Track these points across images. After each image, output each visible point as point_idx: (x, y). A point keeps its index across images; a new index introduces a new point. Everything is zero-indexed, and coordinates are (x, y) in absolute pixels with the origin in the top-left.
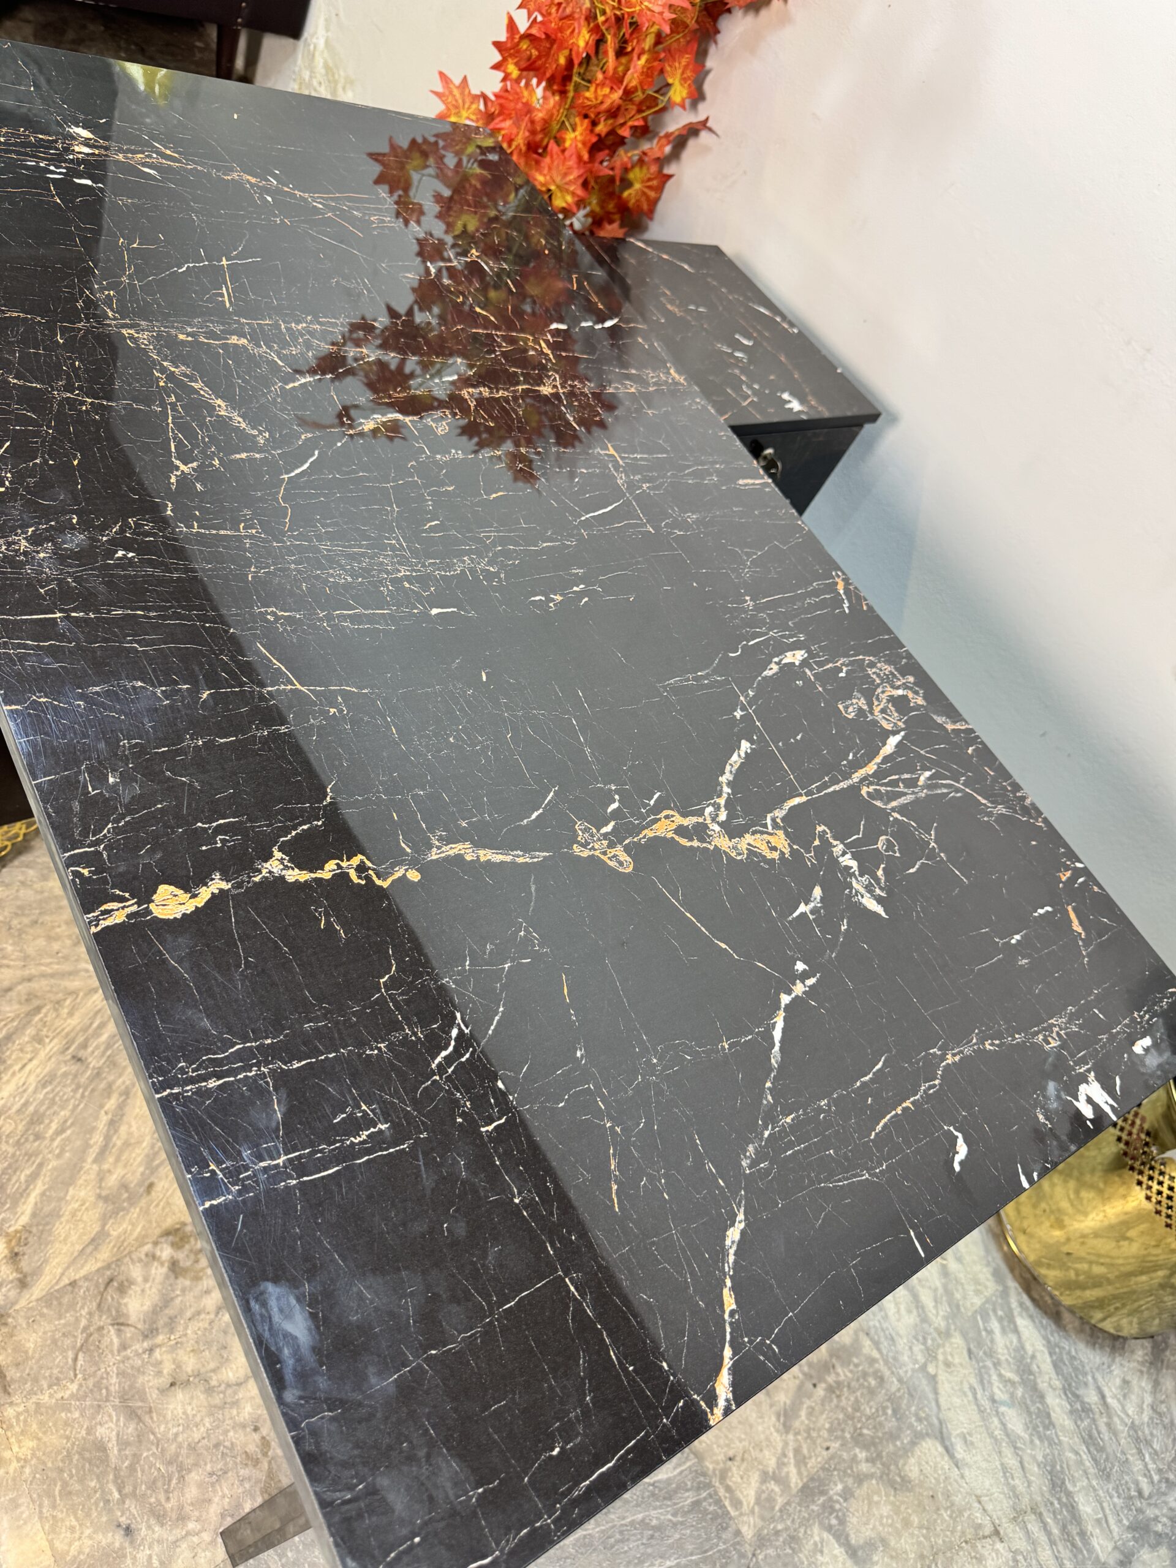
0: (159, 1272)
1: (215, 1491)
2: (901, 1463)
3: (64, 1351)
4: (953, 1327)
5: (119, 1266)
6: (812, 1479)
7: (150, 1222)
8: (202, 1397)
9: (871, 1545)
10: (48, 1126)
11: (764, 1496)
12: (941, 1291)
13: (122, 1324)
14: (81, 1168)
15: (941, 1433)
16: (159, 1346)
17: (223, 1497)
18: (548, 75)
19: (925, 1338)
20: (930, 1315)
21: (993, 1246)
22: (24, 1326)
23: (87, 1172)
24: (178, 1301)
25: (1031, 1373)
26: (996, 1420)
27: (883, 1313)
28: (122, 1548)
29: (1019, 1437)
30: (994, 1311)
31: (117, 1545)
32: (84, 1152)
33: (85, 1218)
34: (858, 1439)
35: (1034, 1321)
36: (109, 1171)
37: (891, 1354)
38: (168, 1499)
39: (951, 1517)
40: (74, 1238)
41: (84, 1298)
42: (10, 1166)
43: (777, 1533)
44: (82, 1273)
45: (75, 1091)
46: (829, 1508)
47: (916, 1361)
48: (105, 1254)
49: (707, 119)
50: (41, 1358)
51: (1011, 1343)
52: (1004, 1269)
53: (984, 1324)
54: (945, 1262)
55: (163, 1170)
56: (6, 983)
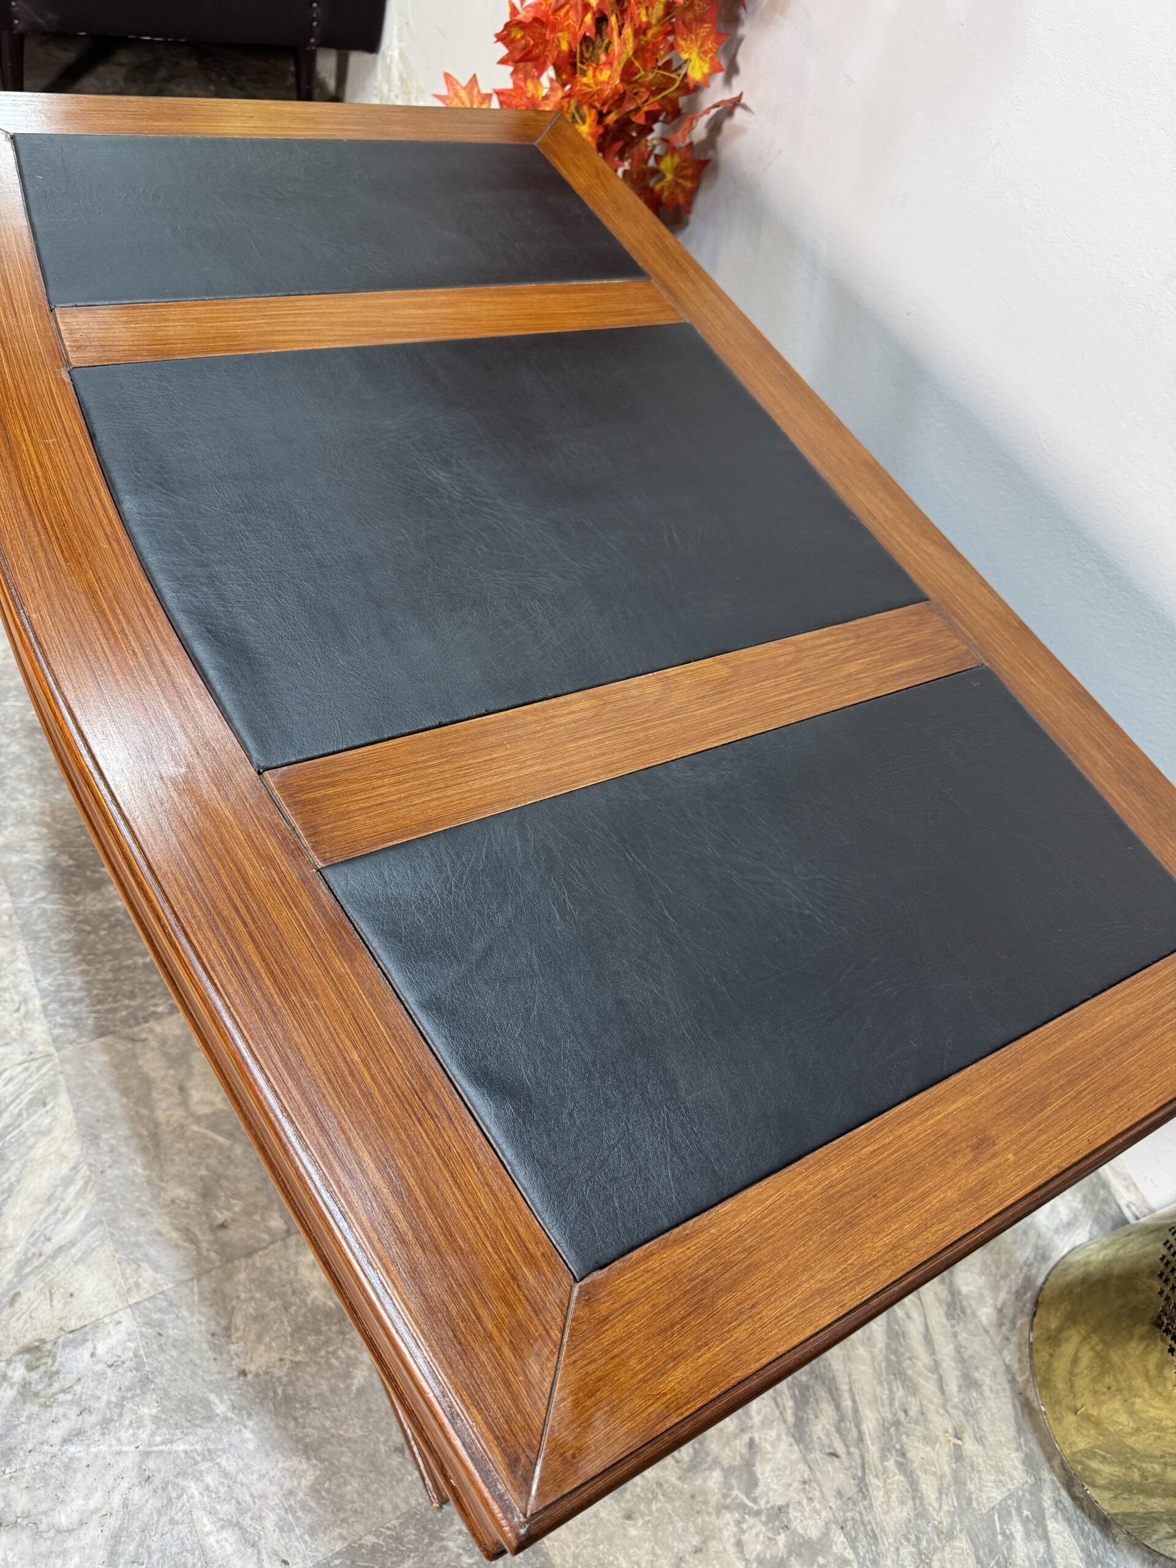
0: (8, 1394)
4: (958, 1527)
8: (28, 1542)
12: (949, 1478)
18: (550, 63)
19: (918, 1539)
20: (931, 1509)
27: (865, 1503)
30: (1019, 1509)
35: (1071, 1526)
37: (869, 1556)
49: (741, 95)
51: (1036, 1553)
52: (1039, 1456)
53: (1001, 1525)
54: (959, 1442)
55: (32, 1280)
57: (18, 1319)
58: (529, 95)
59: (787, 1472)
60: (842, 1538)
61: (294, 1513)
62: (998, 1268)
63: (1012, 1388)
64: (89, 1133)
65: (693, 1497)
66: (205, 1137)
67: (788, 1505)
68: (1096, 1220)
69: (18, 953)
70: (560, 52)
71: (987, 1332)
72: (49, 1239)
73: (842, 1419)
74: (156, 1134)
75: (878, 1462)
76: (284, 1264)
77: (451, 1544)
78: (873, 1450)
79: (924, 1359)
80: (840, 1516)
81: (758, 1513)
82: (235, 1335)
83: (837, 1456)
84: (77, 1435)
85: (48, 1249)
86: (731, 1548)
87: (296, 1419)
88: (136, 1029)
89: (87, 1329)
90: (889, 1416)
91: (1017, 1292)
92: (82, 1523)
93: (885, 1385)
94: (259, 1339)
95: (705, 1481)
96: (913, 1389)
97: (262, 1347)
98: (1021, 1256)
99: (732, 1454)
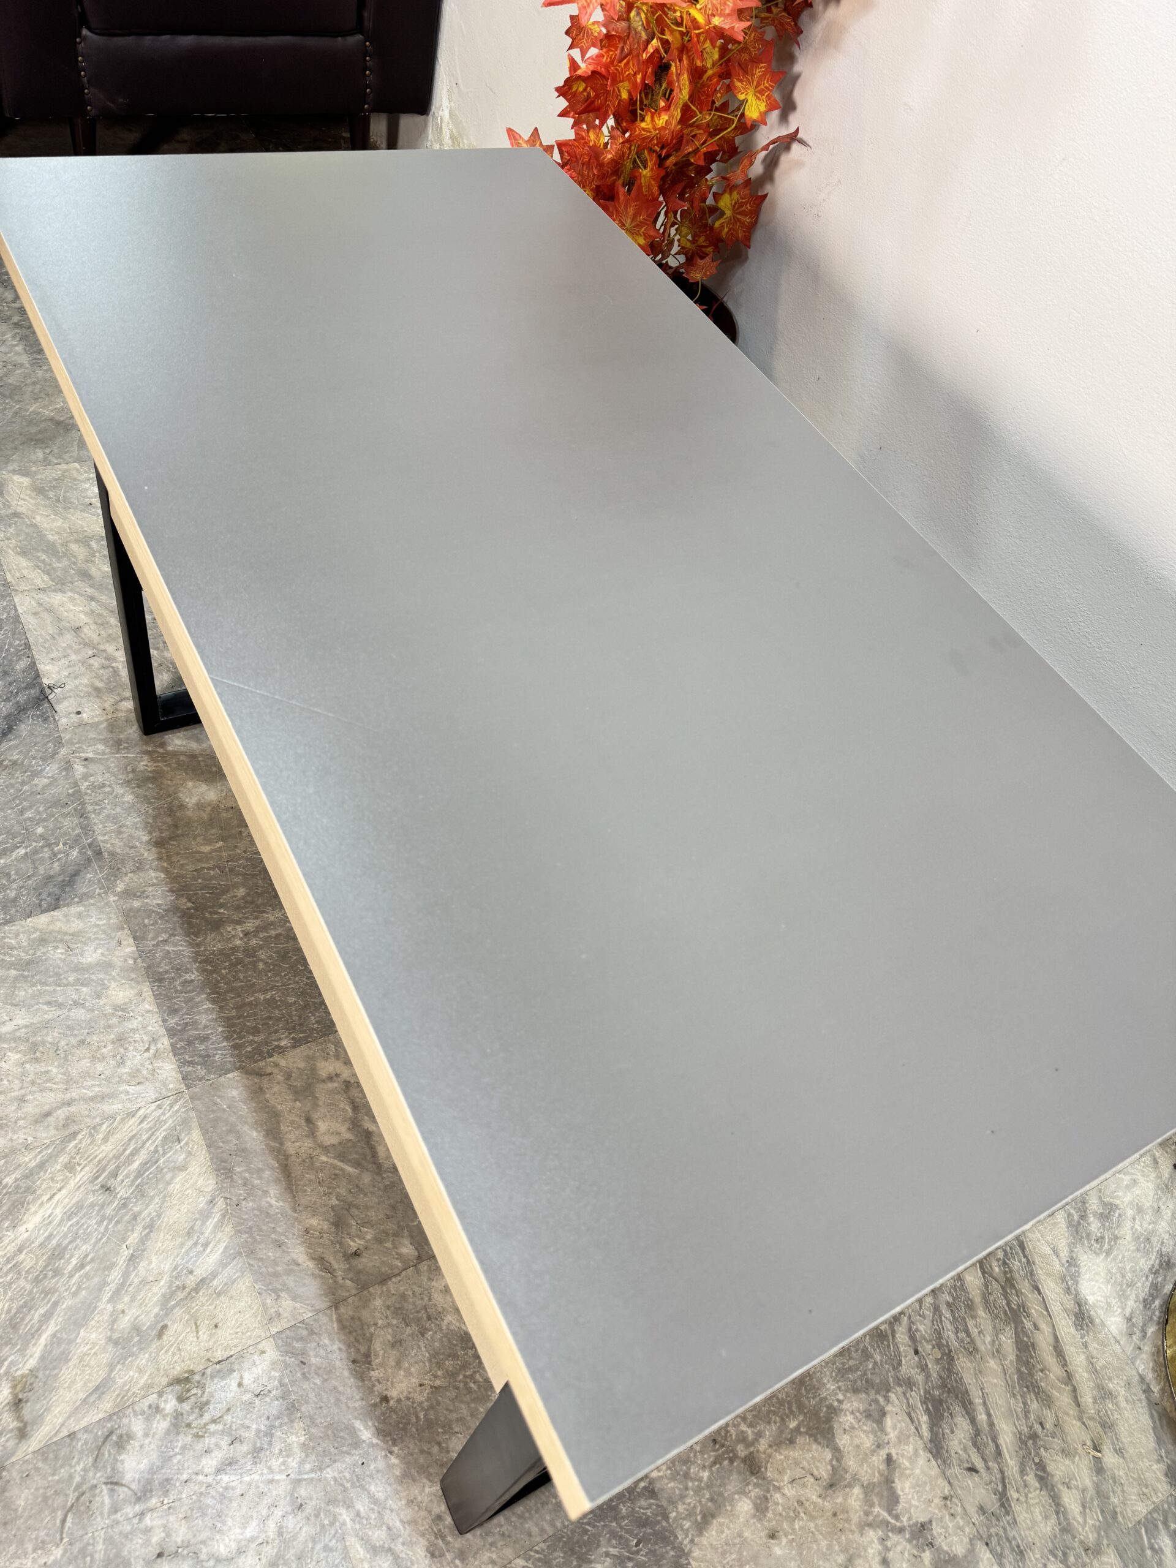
0: (161, 1425)
3: (54, 1510)
4: (1105, 1542)
5: (121, 1419)
7: (159, 1369)
10: (68, 1261)
12: (1091, 1492)
13: (116, 1484)
14: (95, 1308)
16: (151, 1510)
18: (611, 113)
19: (1065, 1554)
20: (1075, 1524)
22: (18, 1481)
23: (101, 1313)
24: (176, 1460)
27: (1008, 1518)
30: (1165, 1523)
32: (100, 1290)
33: (92, 1363)
36: (123, 1312)
40: (79, 1385)
41: (81, 1452)
42: (25, 1305)
44: (84, 1423)
45: (99, 1223)
48: (107, 1405)
49: (797, 131)
50: (30, 1517)
53: (1149, 1539)
54: (1099, 1455)
55: (178, 1312)
56: (46, 1108)
57: (167, 1351)
58: (591, 144)
59: (927, 1488)
60: (988, 1555)
61: (443, 1538)
62: (1123, 1277)
63: (1148, 1398)
64: (223, 1169)
65: (835, 1515)
66: (334, 1167)
67: (930, 1521)
69: (145, 995)
70: (620, 100)
71: (1118, 1342)
72: (191, 1272)
73: (977, 1433)
74: (286, 1165)
75: (1018, 1477)
76: (417, 1290)
77: (599, 1566)
78: (1012, 1464)
79: (1056, 1371)
80: (983, 1531)
81: (901, 1530)
82: (376, 1361)
83: (977, 1471)
84: (230, 1464)
85: (191, 1281)
87: (439, 1444)
88: (262, 1064)
89: (232, 1360)
90: (1026, 1429)
91: (1145, 1300)
92: (240, 1552)
93: (1019, 1397)
94: (398, 1364)
95: (845, 1499)
96: (1047, 1401)
97: (402, 1373)
98: (1145, 1263)
99: (870, 1470)
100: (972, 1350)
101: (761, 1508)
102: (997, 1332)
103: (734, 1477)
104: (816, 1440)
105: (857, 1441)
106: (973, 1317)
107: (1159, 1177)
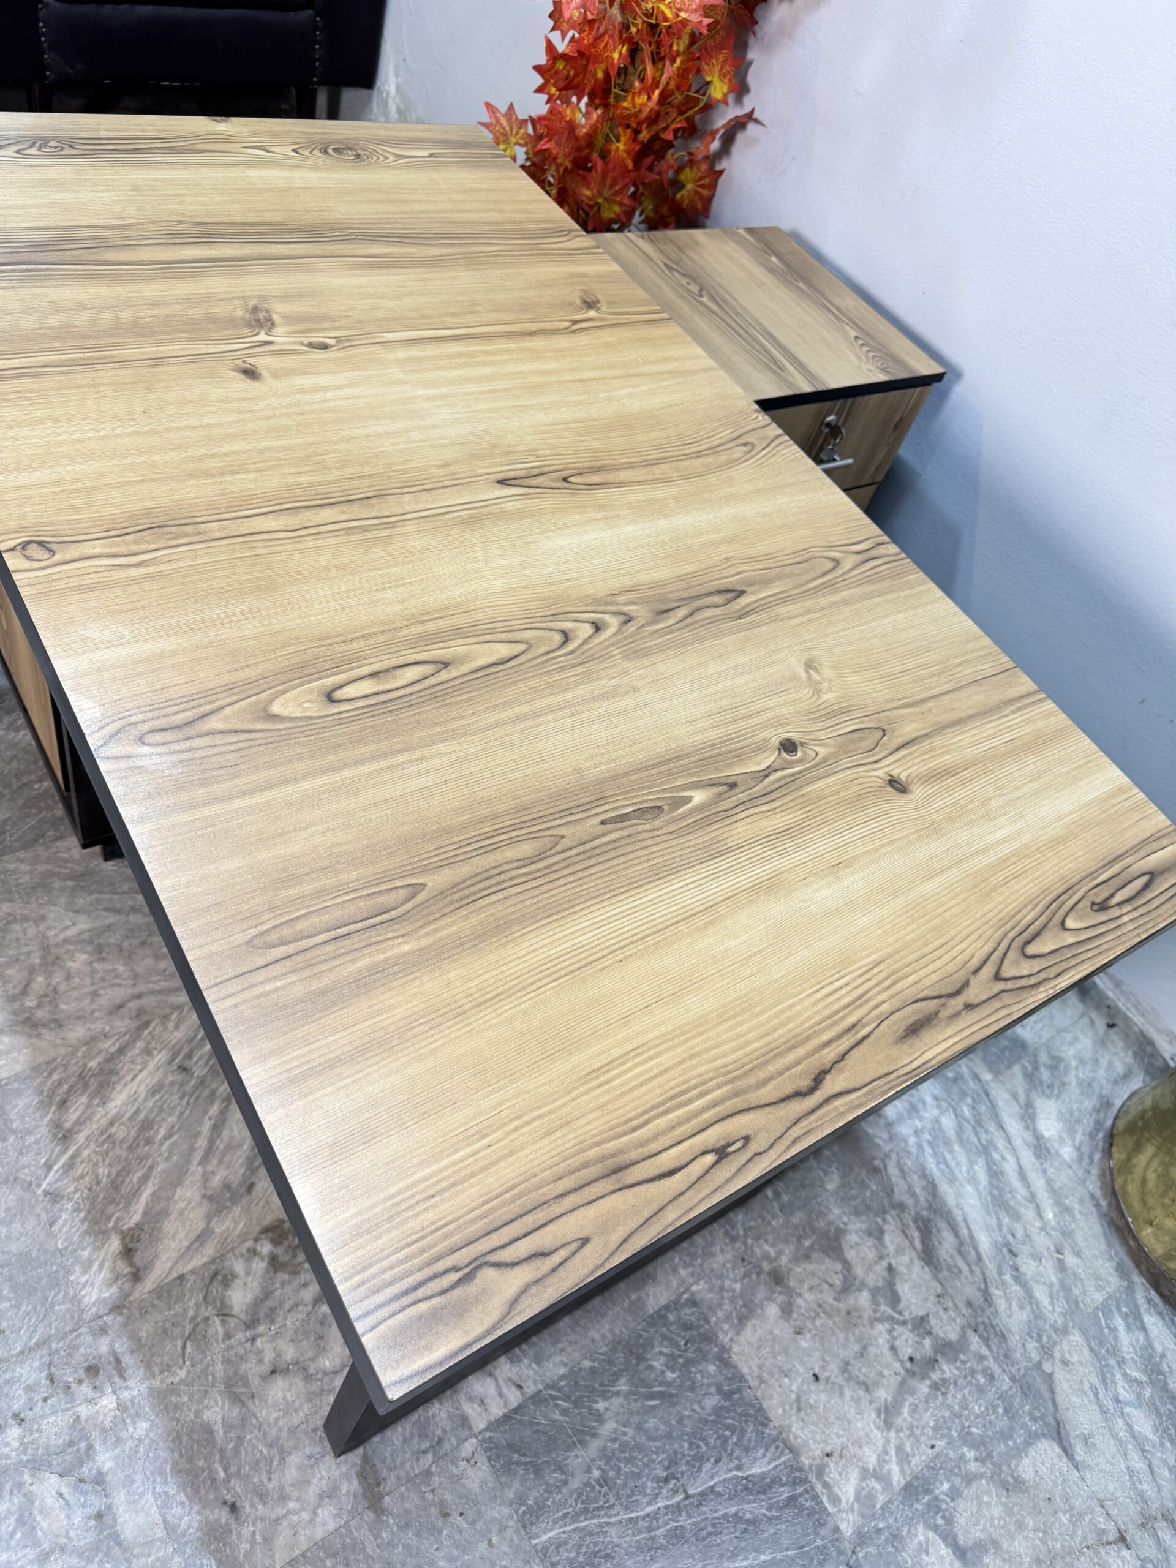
0: (259, 1266)
1: (314, 1474)
2: (1014, 1462)
3: (174, 1339)
4: (1071, 1324)
5: (223, 1262)
6: (916, 1477)
7: (251, 1220)
8: (301, 1384)
9: (980, 1547)
10: (157, 1131)
11: (864, 1493)
12: (1057, 1286)
13: (226, 1315)
14: (188, 1170)
15: (1059, 1433)
16: (261, 1335)
17: (321, 1479)
18: (587, 90)
19: (1039, 1336)
20: (1046, 1311)
21: (1116, 1241)
22: (138, 1316)
23: (193, 1174)
24: (277, 1293)
25: (1161, 1373)
26: (1120, 1422)
27: (991, 1310)
28: (227, 1524)
29: (1148, 1439)
30: (1118, 1308)
31: (223, 1521)
32: (190, 1155)
33: (191, 1216)
34: (966, 1437)
35: (1163, 1318)
36: (213, 1172)
37: (1002, 1352)
38: (270, 1479)
39: (1070, 1521)
40: (181, 1235)
41: (191, 1291)
42: (123, 1169)
43: (879, 1531)
44: (190, 1267)
45: (181, 1098)
46: (935, 1507)
47: (1029, 1359)
48: (210, 1250)
49: (753, 111)
50: (153, 1346)
51: (1138, 1341)
52: (1129, 1264)
53: (1106, 1321)
54: (1061, 1257)
56: (118, 1001)
57: (257, 1204)
58: (566, 119)
59: (923, 1289)
60: (977, 1339)
62: (1072, 1115)
63: (1098, 1211)
65: (848, 1313)
67: (928, 1315)
68: (1147, 1072)
70: (596, 80)
71: (1070, 1167)
73: (961, 1244)
75: (996, 1277)
77: (655, 1364)
78: (991, 1267)
79: (1021, 1192)
80: (972, 1321)
83: (963, 1273)
86: (887, 1353)
90: (1000, 1239)
93: (993, 1214)
95: (856, 1300)
96: (1017, 1217)
98: (1088, 1104)
99: (875, 1277)
100: (952, 1180)
101: (787, 1310)
102: (971, 1163)
103: (762, 1287)
104: (828, 1256)
105: (862, 1255)
106: (951, 1152)
107: (1096, 1034)
